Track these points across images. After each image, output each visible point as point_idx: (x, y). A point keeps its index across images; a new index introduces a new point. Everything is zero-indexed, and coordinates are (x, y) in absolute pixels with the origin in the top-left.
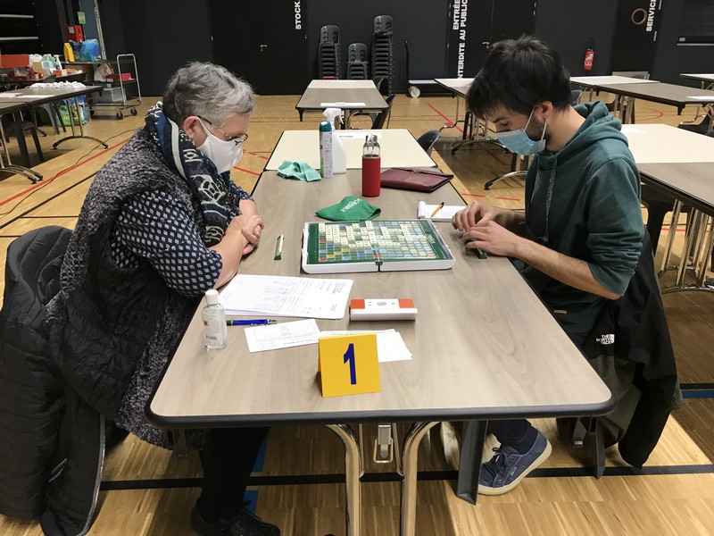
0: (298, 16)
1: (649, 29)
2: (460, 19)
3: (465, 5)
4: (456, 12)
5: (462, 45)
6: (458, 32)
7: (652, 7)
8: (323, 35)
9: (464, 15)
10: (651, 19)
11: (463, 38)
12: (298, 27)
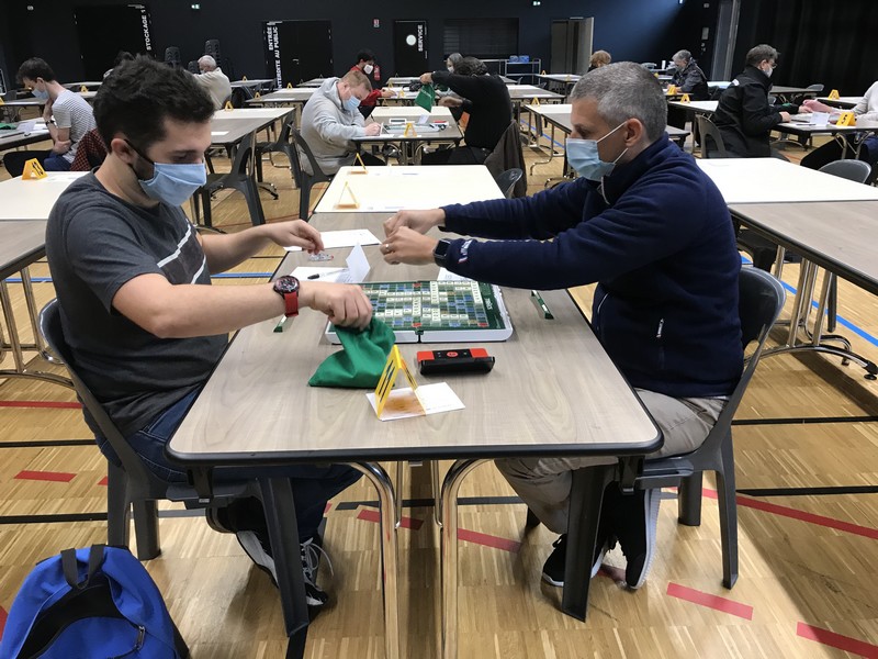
0: (147, 40)
1: (421, 49)
2: (273, 42)
3: (275, 31)
4: (270, 37)
5: (278, 62)
6: (273, 52)
7: (420, 33)
8: (167, 55)
9: (276, 39)
10: (420, 42)
11: (277, 56)
12: (149, 48)
